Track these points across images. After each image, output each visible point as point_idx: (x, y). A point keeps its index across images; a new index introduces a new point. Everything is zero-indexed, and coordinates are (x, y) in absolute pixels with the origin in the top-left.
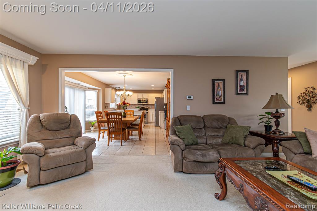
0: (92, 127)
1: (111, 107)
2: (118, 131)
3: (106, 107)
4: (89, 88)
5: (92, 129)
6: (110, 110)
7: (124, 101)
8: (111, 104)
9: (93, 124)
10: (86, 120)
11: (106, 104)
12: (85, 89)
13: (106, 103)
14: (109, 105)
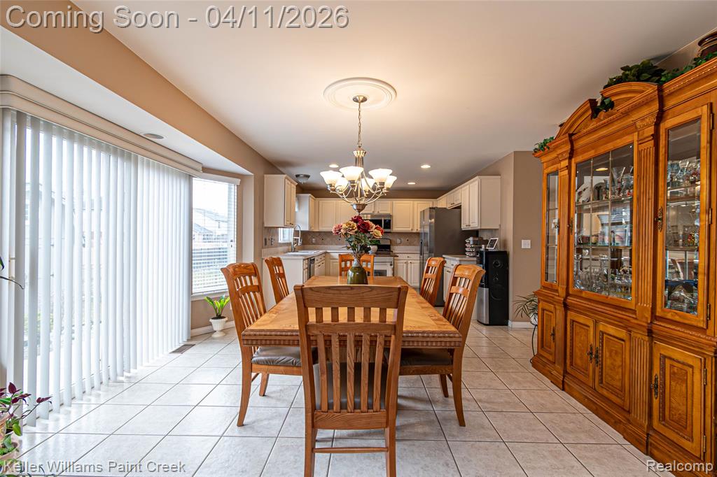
0: (219, 317)
1: (281, 240)
2: (370, 406)
3: (268, 242)
4: (207, 170)
5: (217, 325)
6: (280, 249)
7: (357, 214)
8: (281, 230)
9: (222, 308)
10: (194, 291)
11: (269, 228)
12: (192, 172)
13: (265, 225)
14: (277, 233)
